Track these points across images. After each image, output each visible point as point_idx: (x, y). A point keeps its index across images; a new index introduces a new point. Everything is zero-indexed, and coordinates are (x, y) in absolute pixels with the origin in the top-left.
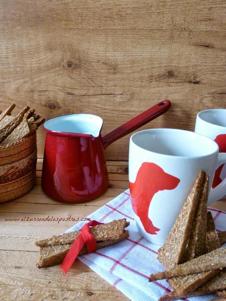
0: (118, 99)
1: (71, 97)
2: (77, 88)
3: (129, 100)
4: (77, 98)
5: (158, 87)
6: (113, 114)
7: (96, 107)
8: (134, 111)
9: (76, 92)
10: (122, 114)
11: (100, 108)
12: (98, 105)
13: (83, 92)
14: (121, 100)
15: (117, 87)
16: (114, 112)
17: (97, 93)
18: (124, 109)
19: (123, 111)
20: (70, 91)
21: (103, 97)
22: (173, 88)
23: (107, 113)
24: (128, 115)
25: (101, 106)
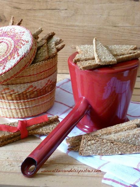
0: (63, 14)
1: (17, 11)
2: (23, 2)
3: (73, 15)
4: (23, 12)
5: (101, 3)
6: (57, 28)
7: (42, 21)
8: (77, 26)
9: (22, 7)
10: (66, 29)
11: (45, 22)
12: (43, 19)
13: (29, 7)
14: (66, 15)
15: (62, 3)
16: (58, 26)
17: (43, 8)
18: (68, 24)
19: (67, 26)
20: (17, 5)
21: (48, 12)
22: (114, 4)
23: (52, 27)
24: (72, 29)
25: (46, 21)
